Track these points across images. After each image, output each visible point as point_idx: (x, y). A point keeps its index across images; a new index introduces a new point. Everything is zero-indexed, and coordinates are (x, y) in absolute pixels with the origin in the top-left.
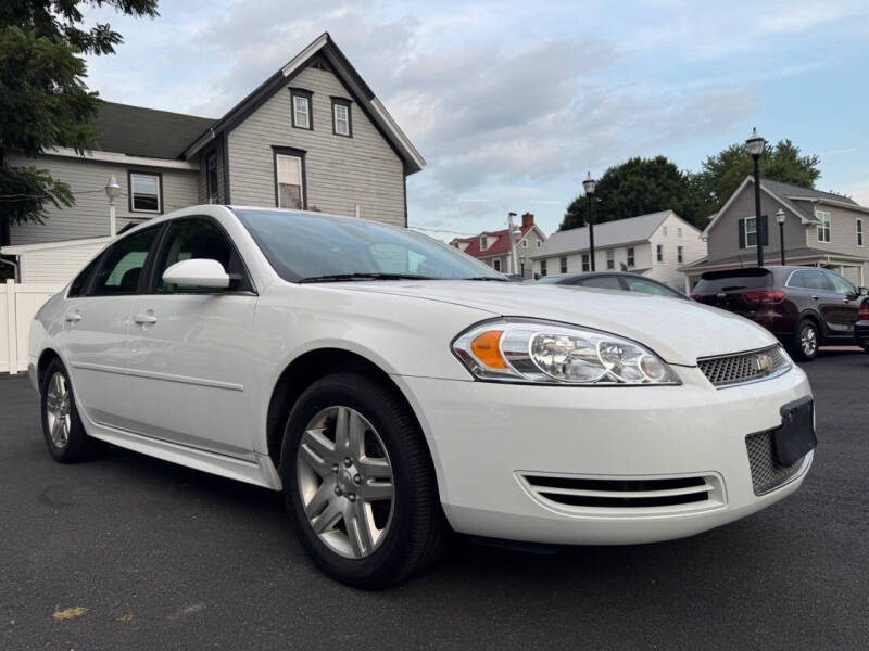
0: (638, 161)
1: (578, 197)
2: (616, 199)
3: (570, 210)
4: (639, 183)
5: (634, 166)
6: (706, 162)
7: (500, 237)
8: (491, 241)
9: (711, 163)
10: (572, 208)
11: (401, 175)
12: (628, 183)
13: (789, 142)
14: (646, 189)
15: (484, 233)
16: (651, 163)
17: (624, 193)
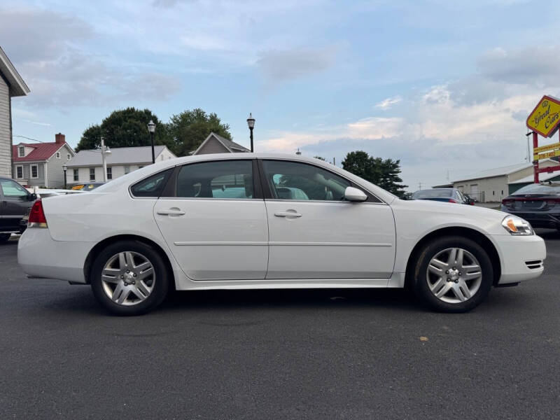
0: (133, 109)
1: (91, 127)
2: (120, 132)
3: (85, 135)
4: (135, 124)
5: (130, 113)
6: (172, 117)
7: (36, 148)
8: (28, 151)
9: (175, 119)
10: (87, 134)
11: (8, 96)
12: (128, 123)
13: (216, 115)
14: (140, 129)
15: (21, 144)
16: (141, 112)
17: (125, 129)
